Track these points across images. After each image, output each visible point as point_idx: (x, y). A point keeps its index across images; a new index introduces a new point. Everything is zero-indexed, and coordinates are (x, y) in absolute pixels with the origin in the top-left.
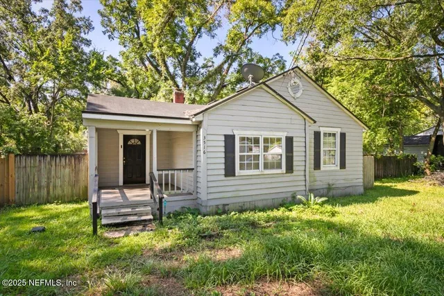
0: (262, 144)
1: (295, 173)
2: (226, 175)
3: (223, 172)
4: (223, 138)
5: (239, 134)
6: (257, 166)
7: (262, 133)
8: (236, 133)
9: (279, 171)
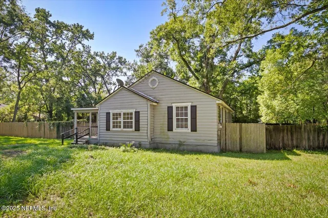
0: (122, 116)
1: (141, 131)
2: (107, 130)
3: (105, 129)
4: (105, 114)
5: (112, 112)
6: (120, 127)
7: (122, 110)
8: (110, 111)
9: (131, 130)
